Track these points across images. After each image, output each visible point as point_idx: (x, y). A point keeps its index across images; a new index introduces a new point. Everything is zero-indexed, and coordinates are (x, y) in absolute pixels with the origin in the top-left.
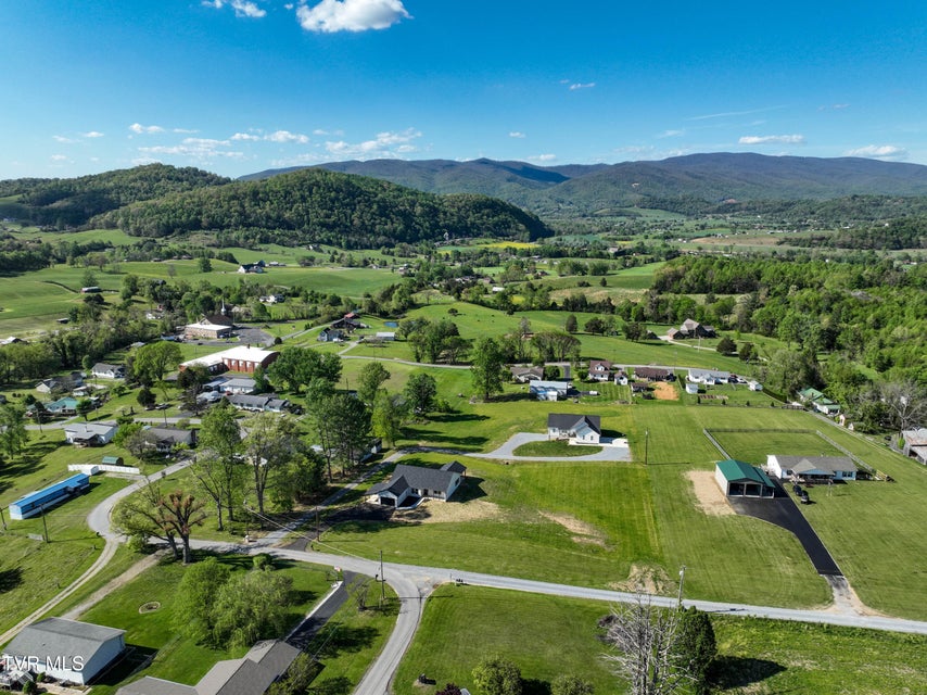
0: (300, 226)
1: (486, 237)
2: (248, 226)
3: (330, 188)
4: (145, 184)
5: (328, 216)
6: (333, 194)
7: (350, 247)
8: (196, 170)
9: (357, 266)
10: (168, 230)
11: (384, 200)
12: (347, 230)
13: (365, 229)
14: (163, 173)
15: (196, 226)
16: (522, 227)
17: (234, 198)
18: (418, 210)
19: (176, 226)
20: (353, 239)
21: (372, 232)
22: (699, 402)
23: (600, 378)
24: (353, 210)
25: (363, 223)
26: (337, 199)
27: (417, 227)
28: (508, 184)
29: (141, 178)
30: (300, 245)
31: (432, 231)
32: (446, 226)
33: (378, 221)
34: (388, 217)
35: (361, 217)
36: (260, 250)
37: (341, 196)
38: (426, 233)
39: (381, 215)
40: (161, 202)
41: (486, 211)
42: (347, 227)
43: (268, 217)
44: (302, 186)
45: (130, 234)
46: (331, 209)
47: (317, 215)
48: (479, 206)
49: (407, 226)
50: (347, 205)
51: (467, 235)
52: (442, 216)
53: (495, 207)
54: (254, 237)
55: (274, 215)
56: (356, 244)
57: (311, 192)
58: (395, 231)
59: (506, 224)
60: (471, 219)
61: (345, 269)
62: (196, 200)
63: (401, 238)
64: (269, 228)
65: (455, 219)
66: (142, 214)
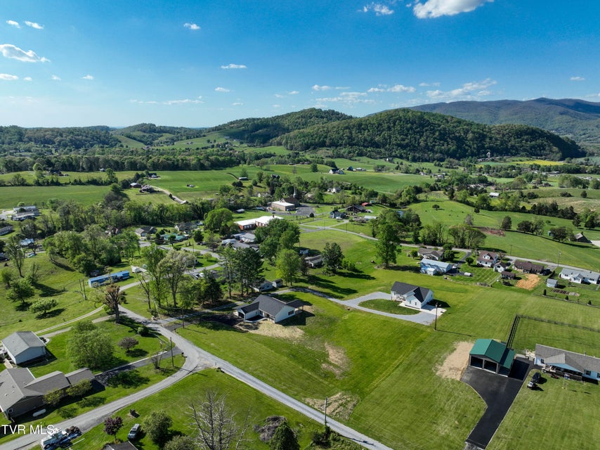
0: (384, 145)
1: (522, 156)
2: (352, 145)
3: (407, 121)
4: (303, 120)
5: (403, 140)
6: (409, 125)
7: (414, 160)
8: (333, 111)
9: (411, 173)
10: (307, 147)
11: (444, 129)
12: (414, 149)
13: (428, 148)
14: (315, 113)
15: (323, 145)
16: (555, 149)
17: (347, 128)
18: (470, 136)
19: (312, 144)
20: (418, 155)
21: (432, 150)
22: (545, 294)
23: (484, 264)
24: (421, 136)
25: (427, 144)
26: (411, 128)
27: (467, 147)
28: (560, 117)
29: (302, 117)
30: (381, 158)
31: (478, 151)
32: (490, 148)
33: (437, 144)
34: (445, 140)
35: (426, 141)
36: (356, 160)
37: (415, 126)
38: (472, 152)
39: (441, 139)
40: (307, 130)
41: (525, 137)
42: (415, 146)
43: (365, 140)
44: (390, 120)
45: (287, 149)
46: (407, 136)
47: (397, 138)
48: (519, 133)
49: (459, 147)
50: (418, 132)
51: (507, 154)
52: (488, 140)
53: (534, 134)
54: (354, 152)
55: (369, 139)
56: (419, 158)
57: (395, 124)
58: (449, 150)
59: (542, 147)
60: (513, 142)
61: (402, 174)
62: (325, 129)
63: (453, 155)
64: (364, 146)
65: (499, 143)
66: (295, 137)
